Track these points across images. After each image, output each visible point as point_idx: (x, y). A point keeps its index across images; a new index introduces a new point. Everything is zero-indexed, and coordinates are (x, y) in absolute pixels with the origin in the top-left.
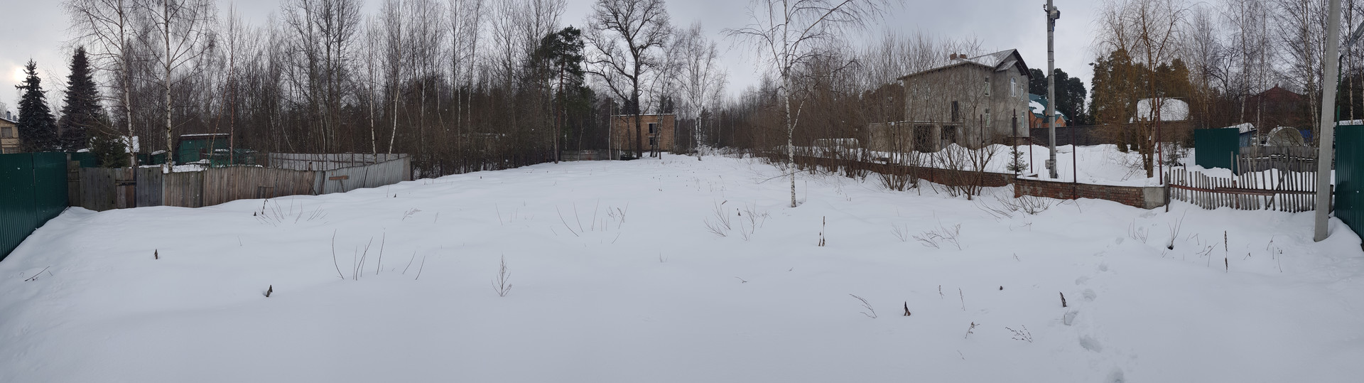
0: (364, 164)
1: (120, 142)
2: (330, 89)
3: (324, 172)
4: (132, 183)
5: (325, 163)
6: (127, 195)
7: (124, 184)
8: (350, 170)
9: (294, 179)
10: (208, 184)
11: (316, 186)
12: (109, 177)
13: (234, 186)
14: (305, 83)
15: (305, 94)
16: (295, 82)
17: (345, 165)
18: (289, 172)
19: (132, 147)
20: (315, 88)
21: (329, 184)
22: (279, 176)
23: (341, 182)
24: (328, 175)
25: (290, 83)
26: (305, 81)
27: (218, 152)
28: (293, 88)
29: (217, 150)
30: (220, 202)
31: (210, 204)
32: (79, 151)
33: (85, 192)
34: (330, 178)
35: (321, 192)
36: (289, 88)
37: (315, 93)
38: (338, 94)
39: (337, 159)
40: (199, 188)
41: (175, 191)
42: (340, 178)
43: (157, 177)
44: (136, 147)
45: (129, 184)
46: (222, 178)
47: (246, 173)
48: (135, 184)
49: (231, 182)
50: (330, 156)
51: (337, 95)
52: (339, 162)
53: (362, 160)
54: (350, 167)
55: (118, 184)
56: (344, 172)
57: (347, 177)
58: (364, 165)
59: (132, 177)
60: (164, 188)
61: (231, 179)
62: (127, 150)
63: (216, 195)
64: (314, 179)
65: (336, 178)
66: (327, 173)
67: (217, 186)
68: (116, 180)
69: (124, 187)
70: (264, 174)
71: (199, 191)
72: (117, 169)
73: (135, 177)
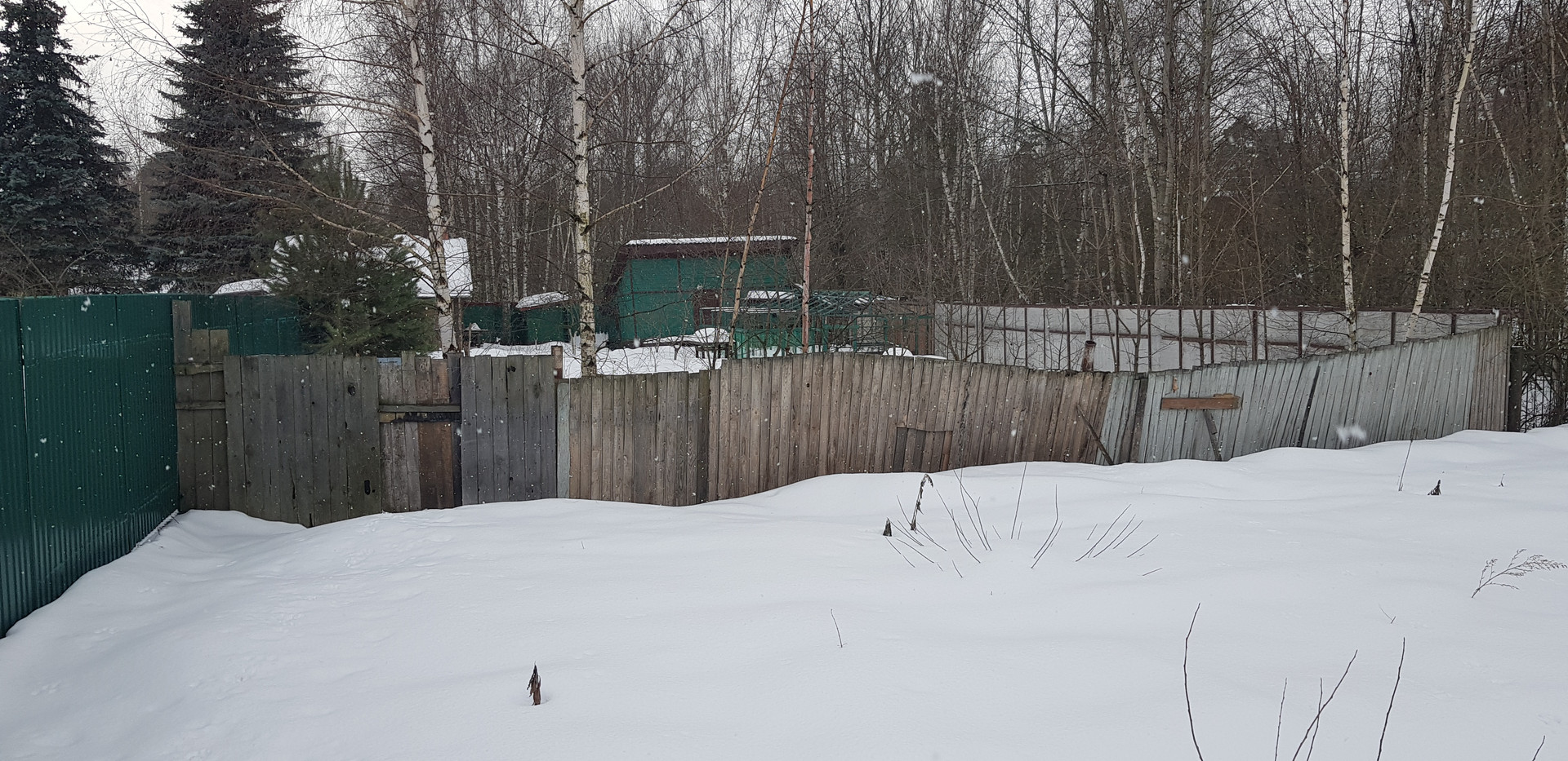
0: (1301, 352)
1: (398, 257)
2: (1172, 68)
3: (1142, 380)
4: (443, 415)
5: (1144, 342)
6: (426, 460)
7: (411, 417)
8: (1248, 373)
9: (1027, 402)
10: (724, 418)
11: (1111, 430)
12: (351, 389)
13: (813, 426)
14: (1073, 51)
15: (1072, 88)
16: (1036, 49)
17: (1222, 353)
18: (1011, 374)
19: (443, 281)
20: (1110, 67)
21: (1160, 423)
22: (973, 390)
23: (1209, 420)
24: (1157, 390)
25: (1019, 57)
26: (1074, 44)
27: (758, 302)
28: (1029, 73)
29: (754, 295)
30: (767, 482)
31: (735, 492)
32: (225, 289)
33: (249, 452)
34: (1165, 403)
35: (1129, 453)
36: (1014, 72)
37: (1112, 86)
38: (1205, 86)
39: (1190, 330)
40: (693, 432)
41: (605, 448)
42: (1205, 406)
43: (537, 390)
44: (460, 279)
45: (434, 419)
46: (773, 395)
47: (856, 379)
48: (455, 418)
49: (805, 410)
50: (1165, 319)
51: (1198, 88)
52: (1201, 341)
53: (1294, 336)
54: (1245, 363)
55: (387, 417)
56: (1222, 381)
57: (1232, 402)
58: (1304, 358)
59: (443, 391)
60: (564, 432)
61: (806, 401)
62: (425, 289)
63: (754, 456)
64: (1101, 403)
65: (1189, 404)
66: (1152, 380)
67: (756, 426)
68: (381, 403)
69: (411, 429)
70: (916, 385)
71: (692, 446)
72: (384, 361)
73: (456, 393)
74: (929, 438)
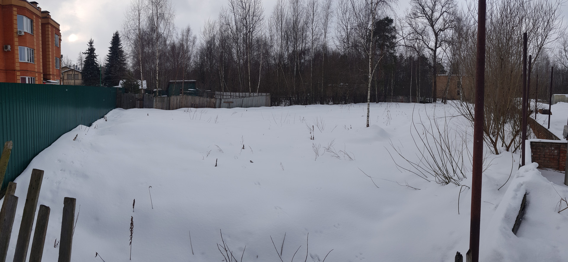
0: (240, 97)
1: (137, 83)
4: (142, 100)
6: (140, 104)
7: (139, 100)
9: (207, 101)
10: (172, 101)
11: (217, 104)
12: (133, 97)
13: (182, 103)
17: (232, 97)
19: (142, 86)
21: (223, 104)
22: (200, 100)
24: (223, 101)
30: (177, 108)
31: (173, 109)
33: (123, 102)
34: (224, 102)
35: (220, 107)
40: (168, 103)
41: (159, 104)
42: (229, 103)
43: (151, 98)
44: (145, 86)
45: (141, 100)
46: (177, 99)
47: (187, 98)
48: (143, 100)
49: (181, 101)
54: (234, 98)
55: (136, 100)
56: (231, 100)
57: (232, 102)
60: (154, 102)
61: (181, 100)
62: (140, 87)
63: (175, 106)
64: (216, 102)
65: (227, 102)
66: (222, 99)
67: (175, 103)
68: (136, 98)
69: (139, 101)
70: (194, 99)
71: (168, 105)
72: (136, 94)
73: (143, 98)
74: (195, 105)
